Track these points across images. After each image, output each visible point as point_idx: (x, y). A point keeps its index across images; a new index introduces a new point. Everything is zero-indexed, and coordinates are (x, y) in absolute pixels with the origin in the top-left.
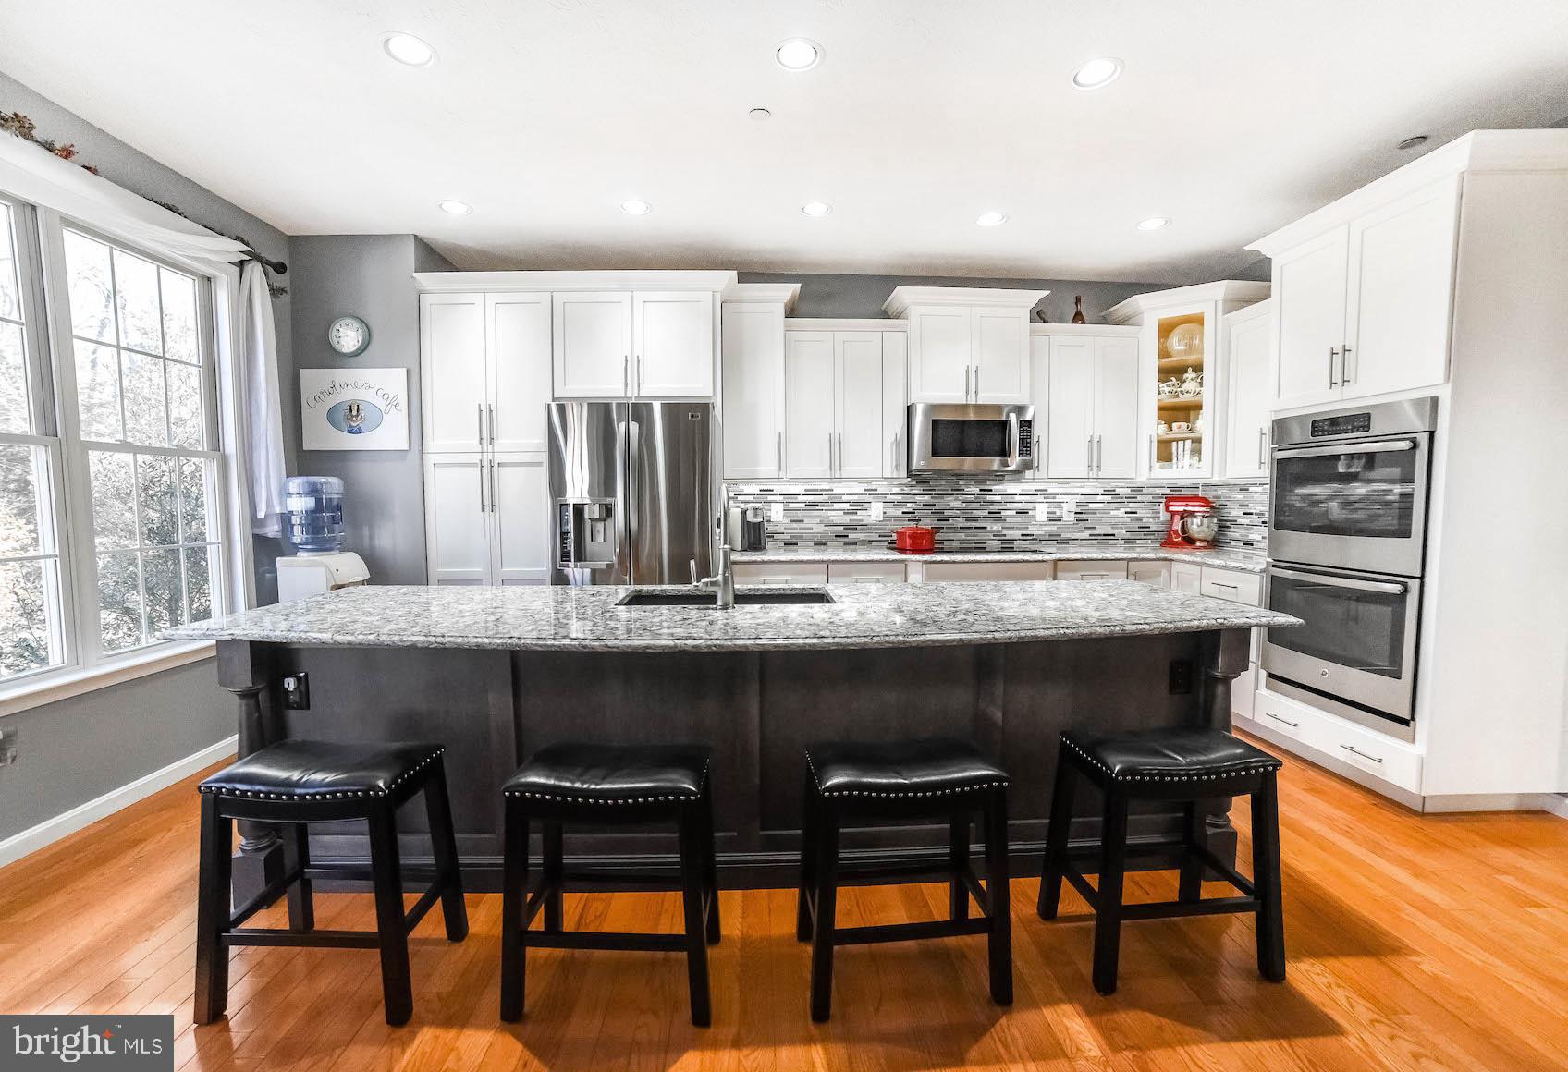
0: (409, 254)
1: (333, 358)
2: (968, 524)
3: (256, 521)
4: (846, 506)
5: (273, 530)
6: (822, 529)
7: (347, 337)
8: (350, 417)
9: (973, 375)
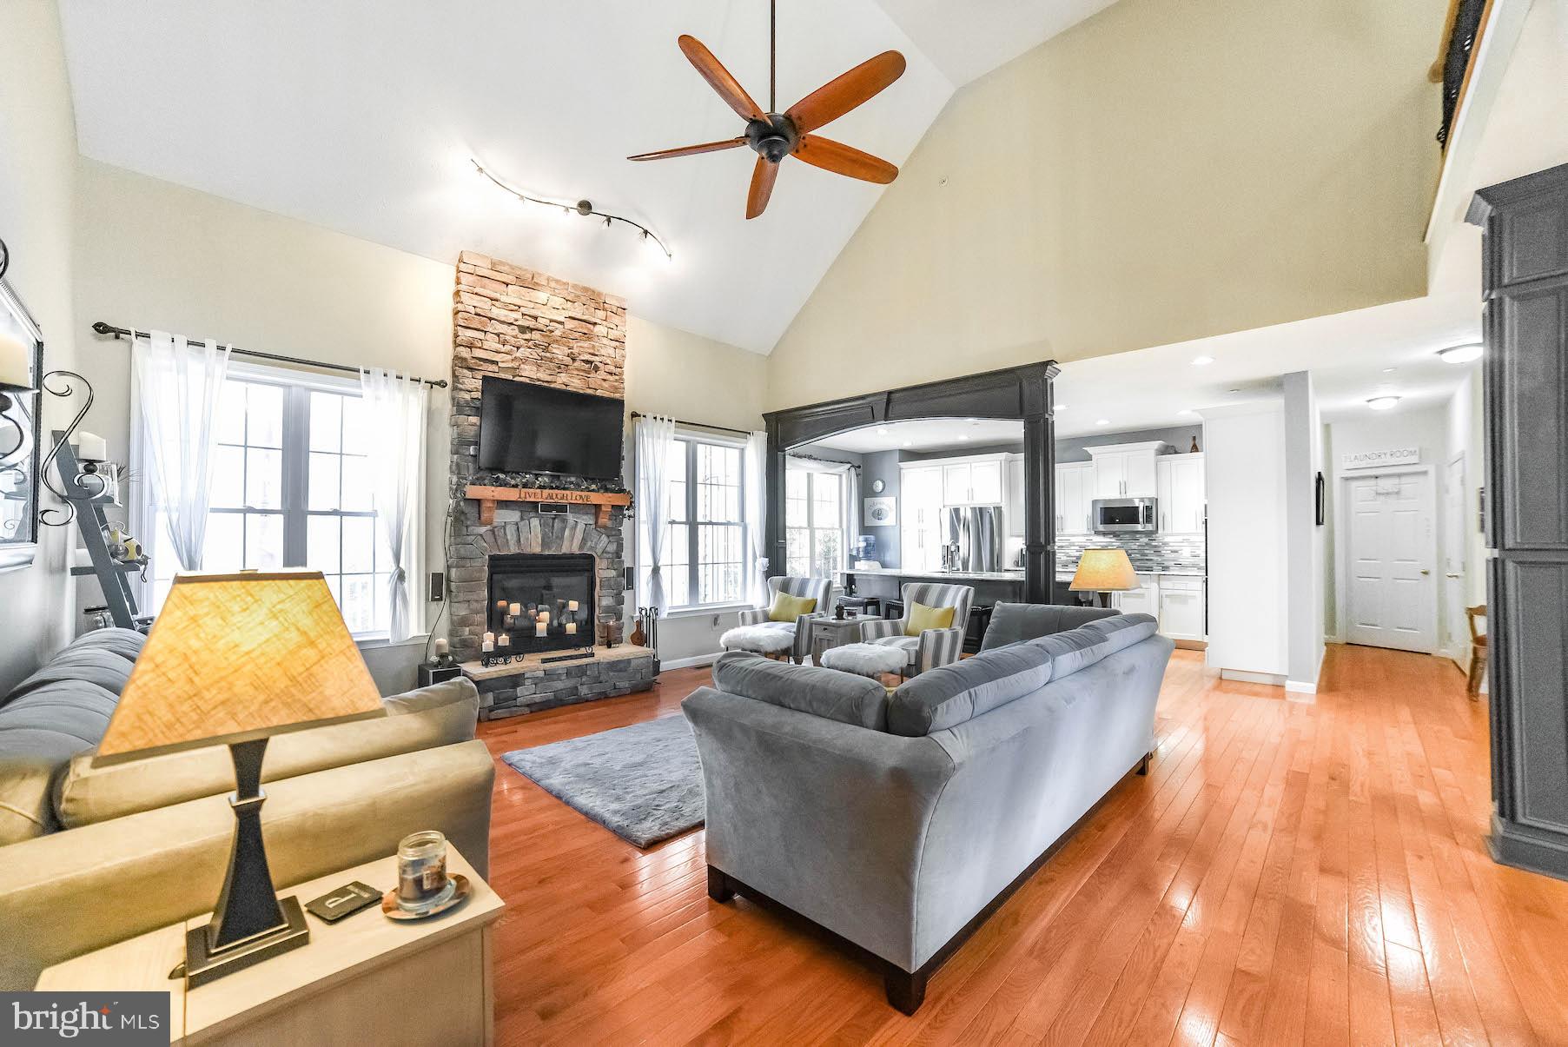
0: (897, 456)
1: (874, 494)
2: (1143, 558)
3: (850, 550)
4: (1077, 548)
5: (854, 553)
6: (1065, 558)
7: (879, 486)
8: (878, 514)
9: (1124, 486)
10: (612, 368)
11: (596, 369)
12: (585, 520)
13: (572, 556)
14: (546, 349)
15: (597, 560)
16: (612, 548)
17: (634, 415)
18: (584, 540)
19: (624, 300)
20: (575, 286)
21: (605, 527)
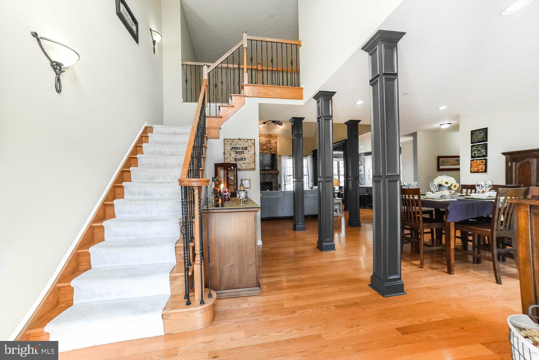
10: (275, 148)
11: (272, 149)
12: (270, 176)
13: (268, 182)
14: (262, 147)
15: (273, 183)
16: (276, 181)
17: (280, 156)
18: (270, 179)
19: (276, 135)
20: (266, 135)
21: (274, 177)
